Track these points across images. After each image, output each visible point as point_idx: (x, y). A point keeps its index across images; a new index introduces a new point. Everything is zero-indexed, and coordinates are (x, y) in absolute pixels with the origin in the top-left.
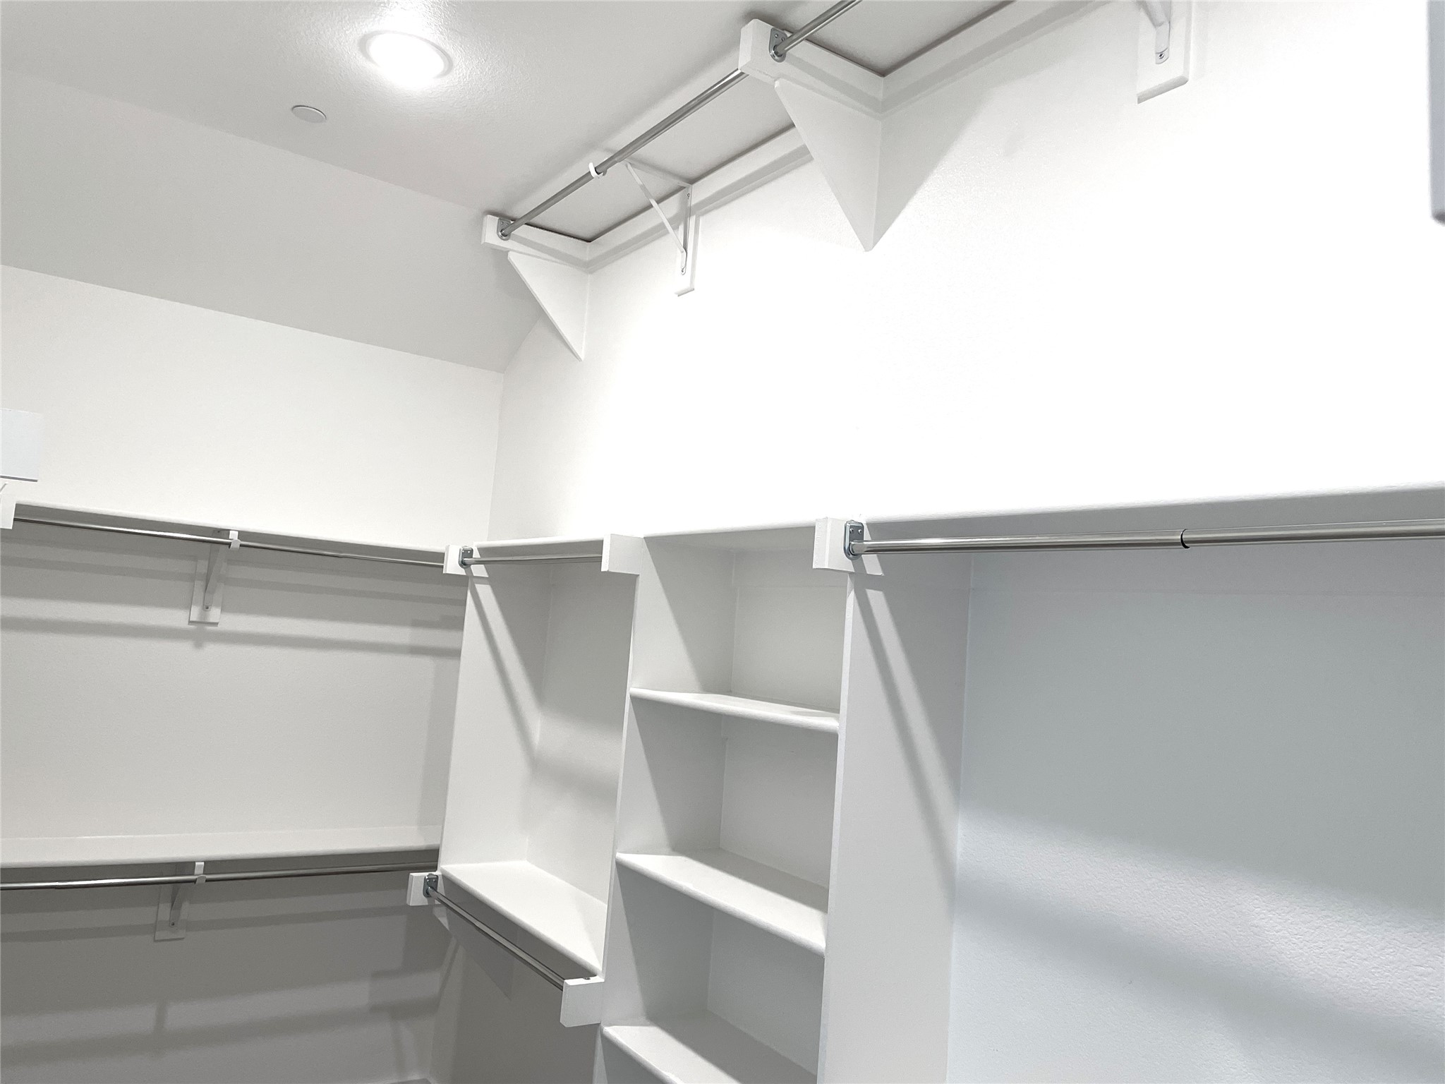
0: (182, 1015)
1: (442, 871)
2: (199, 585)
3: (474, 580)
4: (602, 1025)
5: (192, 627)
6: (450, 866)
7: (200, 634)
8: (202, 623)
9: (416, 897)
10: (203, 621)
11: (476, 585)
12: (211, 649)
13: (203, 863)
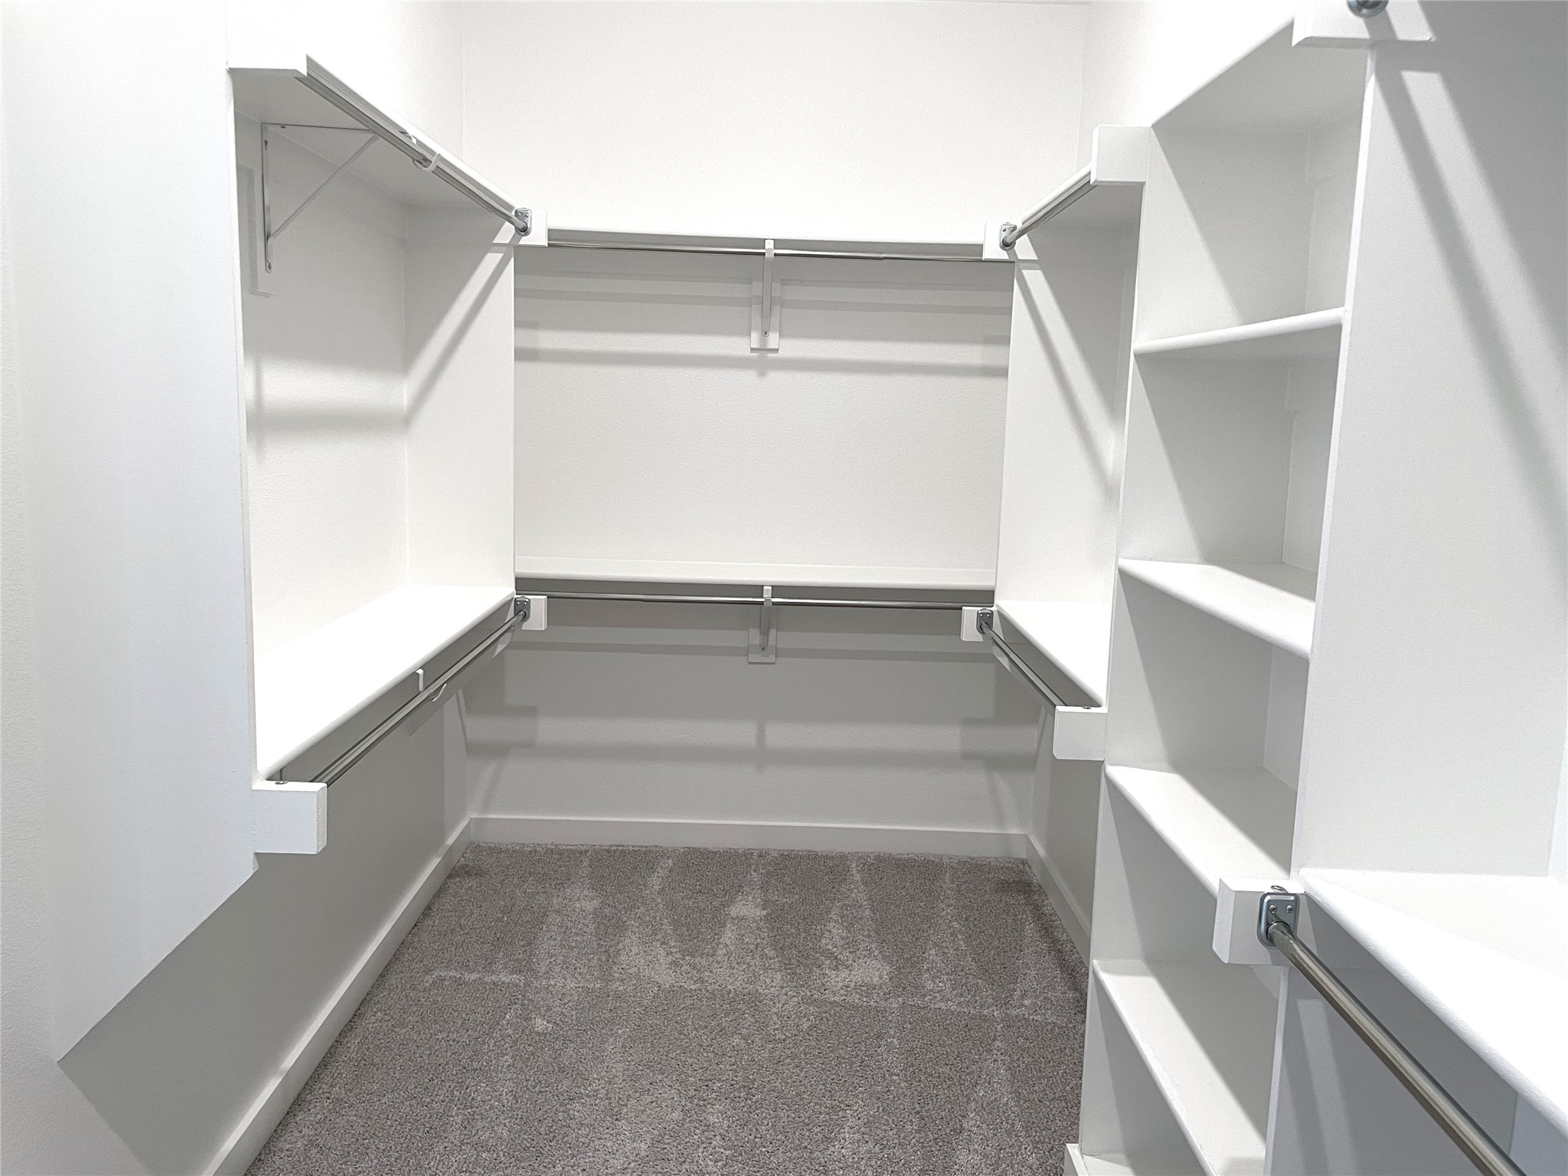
0: (780, 735)
1: (997, 606)
2: (756, 308)
3: (1022, 265)
4: (1106, 763)
5: (755, 354)
6: (1005, 603)
7: (763, 361)
8: (763, 350)
9: (969, 630)
10: (763, 347)
11: (1024, 271)
12: (774, 376)
13: (770, 588)
